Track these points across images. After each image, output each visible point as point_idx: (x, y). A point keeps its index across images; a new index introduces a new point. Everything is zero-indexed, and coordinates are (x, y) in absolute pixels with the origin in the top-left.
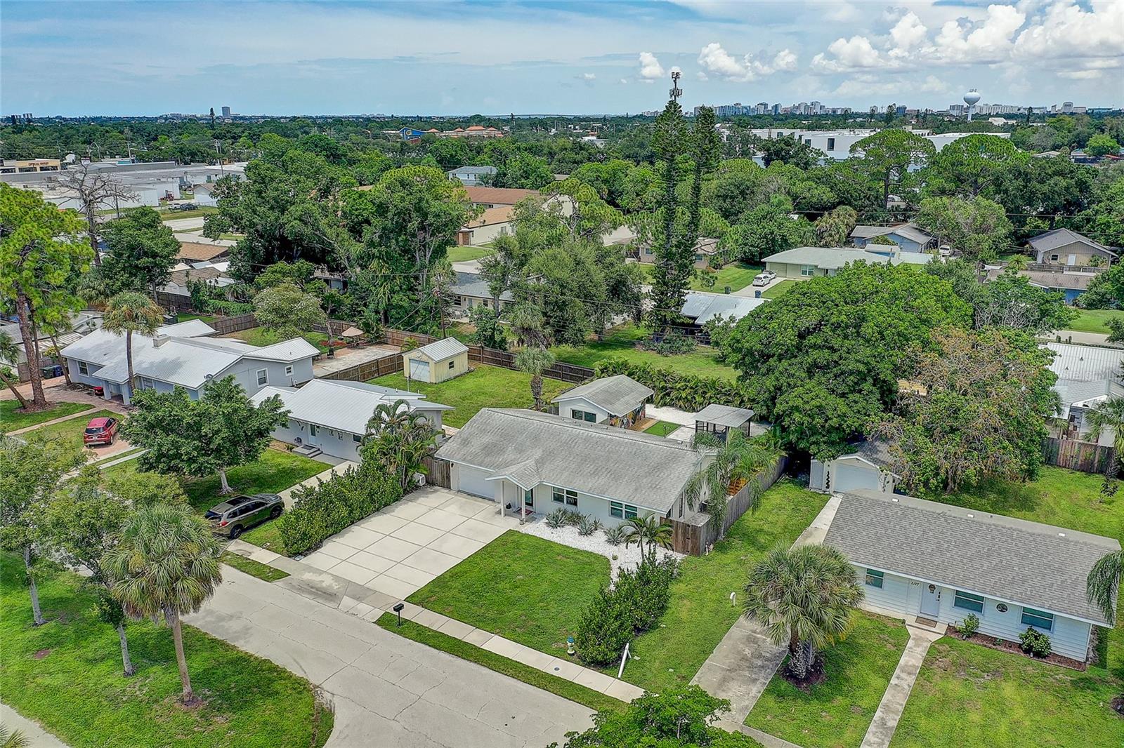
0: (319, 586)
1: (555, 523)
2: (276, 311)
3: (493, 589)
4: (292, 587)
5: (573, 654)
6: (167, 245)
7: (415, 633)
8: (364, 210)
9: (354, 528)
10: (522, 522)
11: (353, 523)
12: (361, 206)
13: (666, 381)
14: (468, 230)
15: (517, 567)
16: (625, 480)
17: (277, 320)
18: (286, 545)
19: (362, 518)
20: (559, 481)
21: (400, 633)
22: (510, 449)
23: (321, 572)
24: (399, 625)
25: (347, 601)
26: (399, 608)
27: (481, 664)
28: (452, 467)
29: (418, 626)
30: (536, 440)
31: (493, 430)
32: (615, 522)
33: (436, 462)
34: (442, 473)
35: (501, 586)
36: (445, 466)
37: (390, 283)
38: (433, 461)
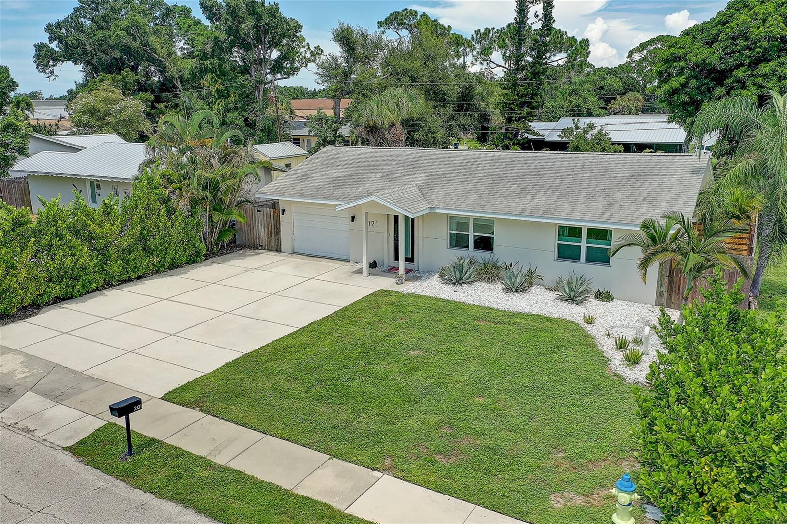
1: (457, 278)
2: (91, 111)
3: (363, 373)
9: (111, 293)
10: (400, 282)
11: (109, 285)
12: (196, 32)
15: (408, 336)
16: (581, 196)
19: (129, 280)
20: (464, 206)
21: (129, 477)
23: (5, 351)
24: (130, 455)
28: (283, 214)
29: (179, 453)
30: (413, 166)
31: (345, 163)
32: (567, 268)
33: (258, 211)
34: (268, 228)
35: (379, 368)
36: (272, 216)
37: (225, 101)
38: (254, 210)
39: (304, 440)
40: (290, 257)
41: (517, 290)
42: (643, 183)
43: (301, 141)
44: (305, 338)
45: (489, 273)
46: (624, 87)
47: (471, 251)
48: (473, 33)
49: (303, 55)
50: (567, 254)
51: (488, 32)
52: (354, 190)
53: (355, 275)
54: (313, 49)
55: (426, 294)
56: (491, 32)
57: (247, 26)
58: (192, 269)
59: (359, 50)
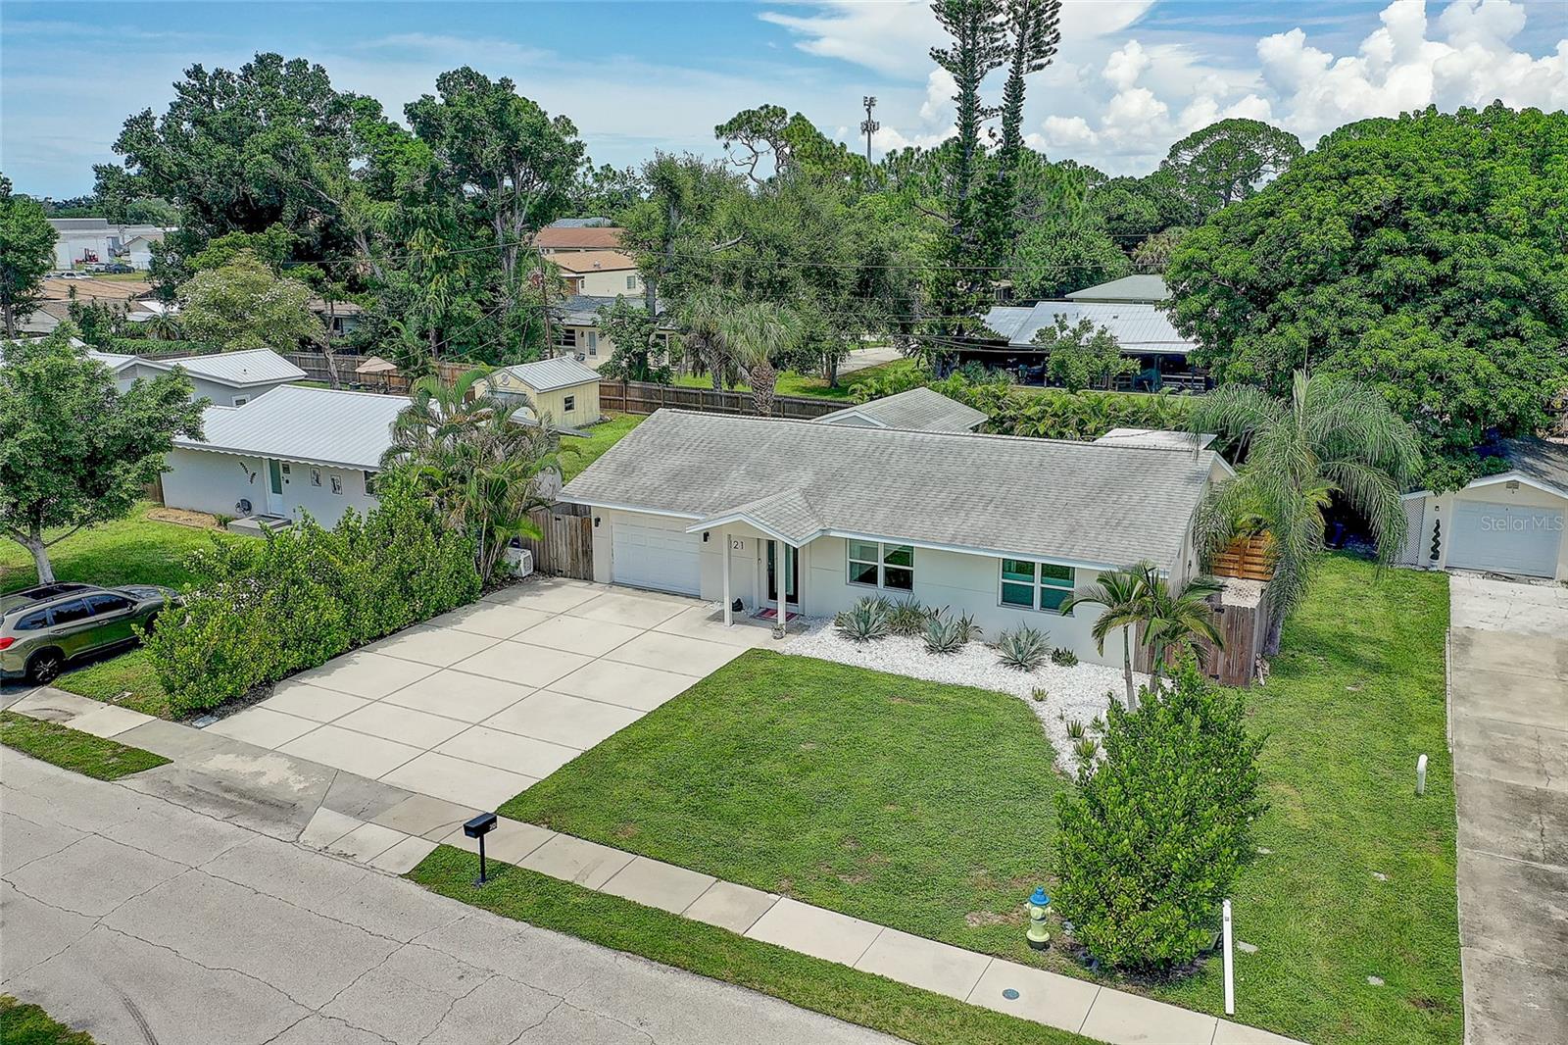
0: (250, 784)
1: (861, 630)
2: (221, 305)
3: (743, 775)
4: (170, 791)
5: (1044, 946)
6: (27, 229)
7: (530, 901)
8: (397, 153)
9: (361, 658)
10: (779, 635)
11: (355, 645)
12: (392, 147)
13: (1000, 408)
14: (575, 275)
15: (796, 723)
16: (1034, 515)
17: (223, 324)
18: (170, 690)
19: (382, 636)
20: (870, 527)
21: (487, 904)
22: (734, 474)
23: (257, 752)
24: (484, 879)
25: (326, 822)
26: (479, 828)
27: (760, 990)
28: (597, 525)
29: (542, 880)
30: (793, 454)
31: (688, 444)
32: (1015, 618)
33: (556, 519)
34: (571, 544)
35: (763, 768)
36: (579, 528)
37: (448, 276)
38: (551, 517)
39: (684, 861)
40: (608, 591)
41: (945, 650)
42: (1120, 497)
43: (577, 335)
44: (658, 727)
45: (907, 622)
46: (1162, 216)
47: (880, 590)
48: (885, 157)
49: (580, 180)
50: (1014, 596)
51: (909, 155)
52: (707, 494)
53: (712, 624)
54: (597, 170)
55: (818, 656)
56: (916, 155)
57: (491, 151)
58: (466, 614)
59: (688, 197)
